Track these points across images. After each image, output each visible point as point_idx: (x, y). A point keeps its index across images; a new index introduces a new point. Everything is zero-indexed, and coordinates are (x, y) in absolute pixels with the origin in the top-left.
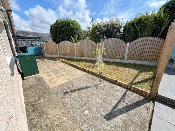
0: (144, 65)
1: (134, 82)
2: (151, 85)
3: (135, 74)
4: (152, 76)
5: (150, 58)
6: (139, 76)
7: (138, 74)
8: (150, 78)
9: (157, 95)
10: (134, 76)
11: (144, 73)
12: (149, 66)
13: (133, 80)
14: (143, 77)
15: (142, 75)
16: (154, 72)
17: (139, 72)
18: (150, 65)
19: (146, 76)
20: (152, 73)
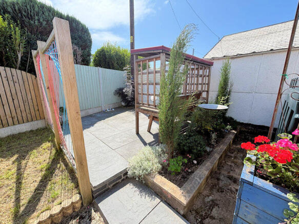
0: (19, 133)
1: (24, 201)
2: (66, 173)
3: (10, 173)
4: (54, 152)
5: (24, 115)
6: (25, 172)
7: (19, 169)
8: (54, 159)
9: (94, 190)
10: (12, 183)
11: (32, 156)
12: (32, 131)
13: (18, 200)
14: (39, 167)
15: (30, 163)
16: (52, 141)
17: (19, 160)
18: (34, 129)
19: (41, 158)
20: (48, 144)
